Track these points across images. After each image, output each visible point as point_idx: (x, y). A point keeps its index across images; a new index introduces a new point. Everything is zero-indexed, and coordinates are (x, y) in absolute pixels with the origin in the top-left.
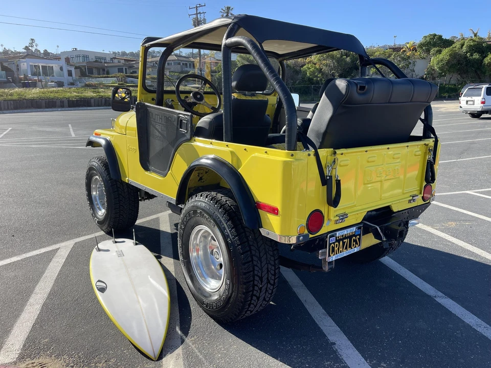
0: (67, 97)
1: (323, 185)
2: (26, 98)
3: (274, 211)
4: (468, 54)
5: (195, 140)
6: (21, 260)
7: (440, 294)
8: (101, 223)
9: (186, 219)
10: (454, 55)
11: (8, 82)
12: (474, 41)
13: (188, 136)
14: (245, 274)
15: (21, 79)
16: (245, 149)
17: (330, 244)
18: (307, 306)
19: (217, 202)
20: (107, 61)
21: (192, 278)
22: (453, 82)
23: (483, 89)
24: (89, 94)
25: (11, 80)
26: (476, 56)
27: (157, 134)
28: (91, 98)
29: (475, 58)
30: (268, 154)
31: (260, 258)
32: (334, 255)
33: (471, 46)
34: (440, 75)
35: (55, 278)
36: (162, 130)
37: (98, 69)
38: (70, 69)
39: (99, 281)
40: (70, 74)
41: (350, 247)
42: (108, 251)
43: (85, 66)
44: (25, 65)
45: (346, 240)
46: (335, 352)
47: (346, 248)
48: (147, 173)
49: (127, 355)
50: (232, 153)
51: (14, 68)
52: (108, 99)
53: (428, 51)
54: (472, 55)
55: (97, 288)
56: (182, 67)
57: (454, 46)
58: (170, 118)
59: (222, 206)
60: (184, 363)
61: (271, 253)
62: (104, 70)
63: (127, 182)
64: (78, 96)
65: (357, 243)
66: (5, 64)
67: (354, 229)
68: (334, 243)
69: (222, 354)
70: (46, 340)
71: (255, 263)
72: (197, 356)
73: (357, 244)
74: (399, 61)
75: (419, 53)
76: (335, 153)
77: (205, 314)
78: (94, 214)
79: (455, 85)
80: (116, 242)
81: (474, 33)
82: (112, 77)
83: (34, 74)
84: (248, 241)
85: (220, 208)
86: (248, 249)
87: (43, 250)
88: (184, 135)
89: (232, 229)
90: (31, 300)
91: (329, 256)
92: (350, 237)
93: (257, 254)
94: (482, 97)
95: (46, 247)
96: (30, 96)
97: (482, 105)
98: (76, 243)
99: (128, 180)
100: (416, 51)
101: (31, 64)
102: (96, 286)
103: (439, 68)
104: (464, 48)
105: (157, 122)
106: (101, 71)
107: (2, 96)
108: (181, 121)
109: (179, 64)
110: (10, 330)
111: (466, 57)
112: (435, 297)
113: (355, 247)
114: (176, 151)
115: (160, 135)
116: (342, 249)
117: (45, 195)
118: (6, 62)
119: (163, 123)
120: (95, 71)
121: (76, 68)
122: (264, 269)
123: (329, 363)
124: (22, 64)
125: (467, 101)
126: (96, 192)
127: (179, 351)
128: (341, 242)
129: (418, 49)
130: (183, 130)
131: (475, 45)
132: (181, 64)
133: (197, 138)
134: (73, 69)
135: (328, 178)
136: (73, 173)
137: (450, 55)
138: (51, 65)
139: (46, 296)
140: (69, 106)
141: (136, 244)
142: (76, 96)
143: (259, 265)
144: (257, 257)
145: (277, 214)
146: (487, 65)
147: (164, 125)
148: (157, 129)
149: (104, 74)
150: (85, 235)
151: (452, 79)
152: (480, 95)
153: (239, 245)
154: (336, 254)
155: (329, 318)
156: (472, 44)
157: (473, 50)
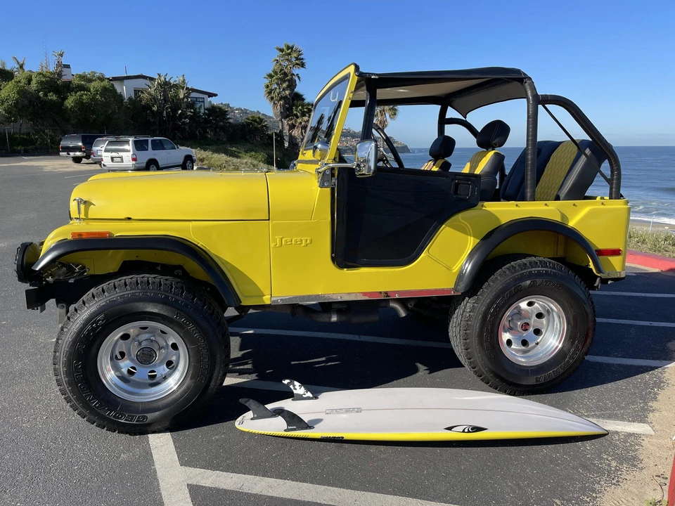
3: (616, 252)
4: (41, 94)
5: (483, 206)
10: (22, 93)
12: (44, 76)
16: (574, 205)
22: (24, 130)
23: (130, 142)
26: (52, 97)
29: (51, 100)
33: (42, 82)
54: (46, 95)
55: (469, 432)
57: (15, 79)
63: (267, 303)
79: (28, 134)
81: (18, 63)
97: (134, 162)
99: (269, 299)
104: (34, 86)
108: (457, 184)
111: (38, 97)
114: (443, 222)
125: (112, 158)
131: (47, 81)
133: (486, 203)
146: (70, 110)
151: (22, 126)
152: (127, 151)
156: (44, 80)
157: (45, 88)
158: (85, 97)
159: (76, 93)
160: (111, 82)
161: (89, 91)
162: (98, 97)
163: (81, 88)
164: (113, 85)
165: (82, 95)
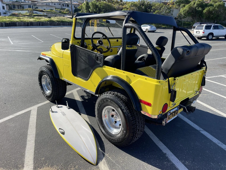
0: (4, 21)
1: (169, 93)
3: (149, 104)
5: (105, 67)
6: (15, 117)
7: (202, 129)
8: (48, 97)
9: (102, 103)
10: (190, 8)
13: (101, 65)
14: (133, 129)
16: (134, 76)
17: (168, 116)
18: (150, 137)
19: (119, 97)
20: (22, 2)
21: (104, 127)
23: (204, 26)
24: (15, 19)
26: (200, 9)
27: (82, 61)
28: (17, 22)
29: (200, 10)
30: (147, 80)
31: (139, 122)
33: (198, 4)
34: (184, 17)
35: (35, 126)
36: (85, 59)
37: (18, 6)
38: (4, 5)
39: (60, 129)
40: (3, 8)
42: (56, 112)
43: (11, 4)
46: (167, 157)
47: (173, 116)
48: (76, 77)
49: (82, 163)
50: (127, 76)
52: (25, 22)
53: (179, 5)
54: (198, 8)
55: (60, 132)
56: (61, 7)
57: (191, 3)
58: (90, 55)
59: (122, 99)
60: (108, 166)
61: (142, 119)
62: (21, 6)
63: (63, 80)
64: (10, 21)
65: (176, 114)
67: (176, 108)
68: (170, 115)
69: (122, 161)
70: (43, 158)
71: (137, 124)
72: (112, 162)
74: (166, 9)
75: (175, 6)
76: (175, 79)
77: (109, 142)
78: (44, 93)
79: (190, 22)
80: (59, 107)
82: (25, 10)
84: (134, 115)
85: (121, 100)
86: (134, 118)
87: (23, 112)
88: (99, 64)
89: (127, 110)
90: (28, 138)
91: (168, 120)
92: (174, 112)
93: (138, 120)
94: (203, 30)
95: (24, 110)
97: (203, 34)
98: (38, 107)
99: (64, 79)
100: (174, 5)
102: (60, 131)
103: (184, 14)
104: (195, 5)
105: (82, 55)
106: (20, 7)
108: (97, 57)
109: (60, 4)
110: (24, 154)
111: (196, 9)
112: (200, 130)
114: (94, 70)
115: (84, 62)
117: (11, 80)
119: (86, 56)
120: (16, 7)
121: (7, 5)
122: (140, 126)
123: (166, 163)
125: (197, 32)
126: (44, 82)
127: (104, 160)
128: (172, 114)
129: (175, 4)
130: (99, 62)
131: (200, 4)
132: (61, 4)
133: (106, 66)
134: (5, 5)
135: (172, 90)
136: (20, 66)
137: (189, 8)
139: (34, 136)
140: (6, 26)
141: (69, 108)
142: (9, 21)
143: (138, 125)
144: (138, 121)
145: (150, 106)
146: (205, 13)
147: (87, 57)
148: (82, 59)
149: (21, 8)
150: (40, 103)
151: (188, 19)
152: (202, 29)
153: (131, 117)
154: (170, 119)
155: (161, 142)
156: (199, 3)
157: (199, 6)
158: (211, 8)
159: (208, 7)
160: (224, 2)
161: (214, 6)
162: (216, 8)
163: (211, 5)
164: (224, 3)
165: (210, 8)
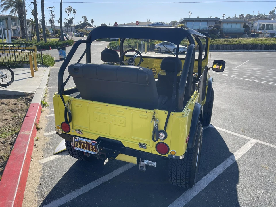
0: (266, 43)
2: (242, 44)
11: (245, 34)
15: (252, 32)
17: (75, 142)
25: (246, 32)
32: (78, 147)
41: (89, 149)
44: (257, 24)
45: (86, 145)
46: (73, 190)
51: (250, 26)
66: (247, 24)
67: (91, 141)
68: (78, 142)
73: (94, 151)
83: (260, 29)
96: (245, 42)
101: (260, 23)
107: (231, 42)
113: (93, 151)
116: (83, 147)
118: (247, 22)
124: (255, 24)
128: (82, 144)
138: (272, 23)
154: (79, 148)
